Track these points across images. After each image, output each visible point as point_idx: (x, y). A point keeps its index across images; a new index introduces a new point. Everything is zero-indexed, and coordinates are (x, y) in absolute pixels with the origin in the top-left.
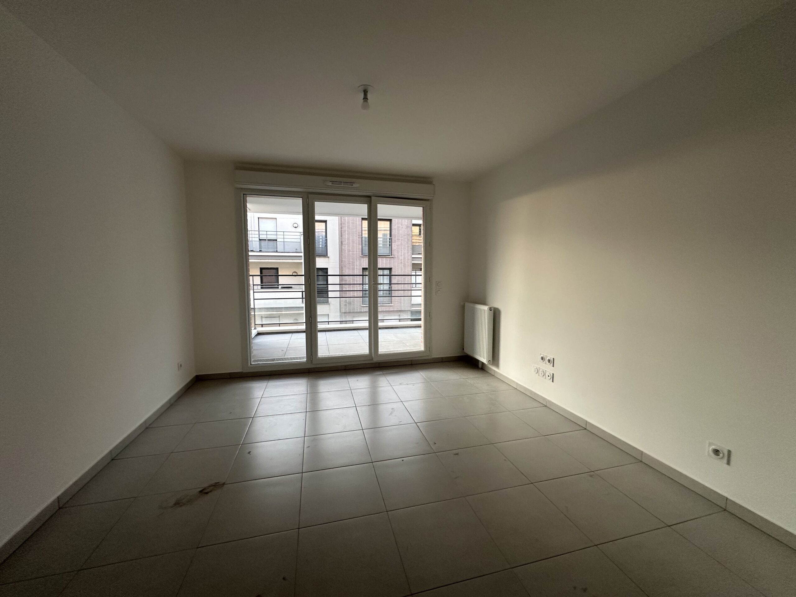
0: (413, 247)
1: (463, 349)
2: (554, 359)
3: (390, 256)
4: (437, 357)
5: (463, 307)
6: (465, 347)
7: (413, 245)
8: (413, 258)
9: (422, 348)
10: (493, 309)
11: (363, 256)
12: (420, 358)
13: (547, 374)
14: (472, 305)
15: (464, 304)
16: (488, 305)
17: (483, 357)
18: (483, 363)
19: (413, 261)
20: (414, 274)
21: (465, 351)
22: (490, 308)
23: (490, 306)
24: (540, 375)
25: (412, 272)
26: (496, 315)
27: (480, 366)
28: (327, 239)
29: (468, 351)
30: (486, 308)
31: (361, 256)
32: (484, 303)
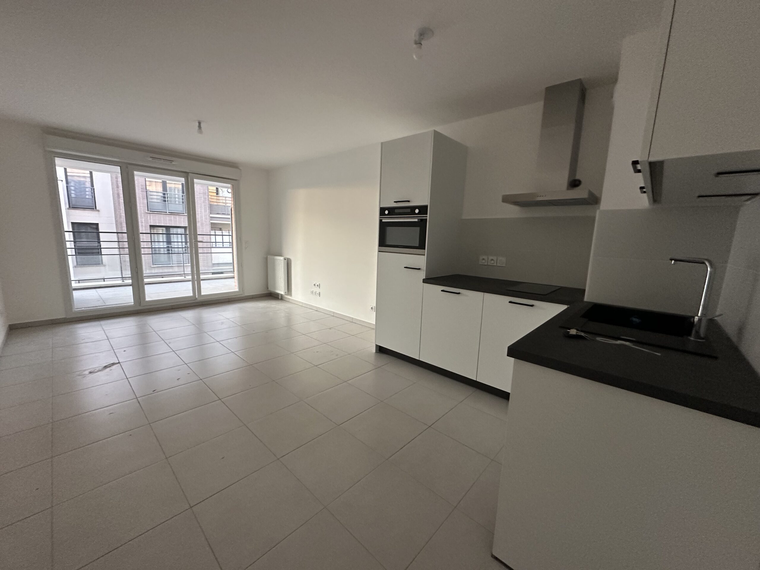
0: (211, 206)
1: (268, 288)
2: (320, 284)
3: (184, 213)
4: (249, 295)
5: (266, 259)
6: (269, 284)
7: (210, 205)
8: (211, 217)
9: (236, 289)
10: (286, 258)
11: (149, 212)
12: (236, 297)
13: (317, 293)
14: (272, 257)
15: (267, 256)
16: (283, 256)
17: (281, 290)
18: (282, 295)
19: (211, 220)
20: (214, 234)
21: (269, 289)
22: (285, 258)
23: (285, 257)
24: (314, 294)
25: (211, 231)
26: (288, 264)
27: (280, 298)
28: (94, 189)
29: (271, 289)
30: (282, 258)
31: (147, 212)
32: (281, 256)
